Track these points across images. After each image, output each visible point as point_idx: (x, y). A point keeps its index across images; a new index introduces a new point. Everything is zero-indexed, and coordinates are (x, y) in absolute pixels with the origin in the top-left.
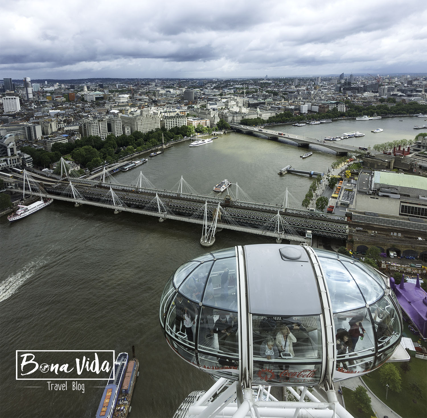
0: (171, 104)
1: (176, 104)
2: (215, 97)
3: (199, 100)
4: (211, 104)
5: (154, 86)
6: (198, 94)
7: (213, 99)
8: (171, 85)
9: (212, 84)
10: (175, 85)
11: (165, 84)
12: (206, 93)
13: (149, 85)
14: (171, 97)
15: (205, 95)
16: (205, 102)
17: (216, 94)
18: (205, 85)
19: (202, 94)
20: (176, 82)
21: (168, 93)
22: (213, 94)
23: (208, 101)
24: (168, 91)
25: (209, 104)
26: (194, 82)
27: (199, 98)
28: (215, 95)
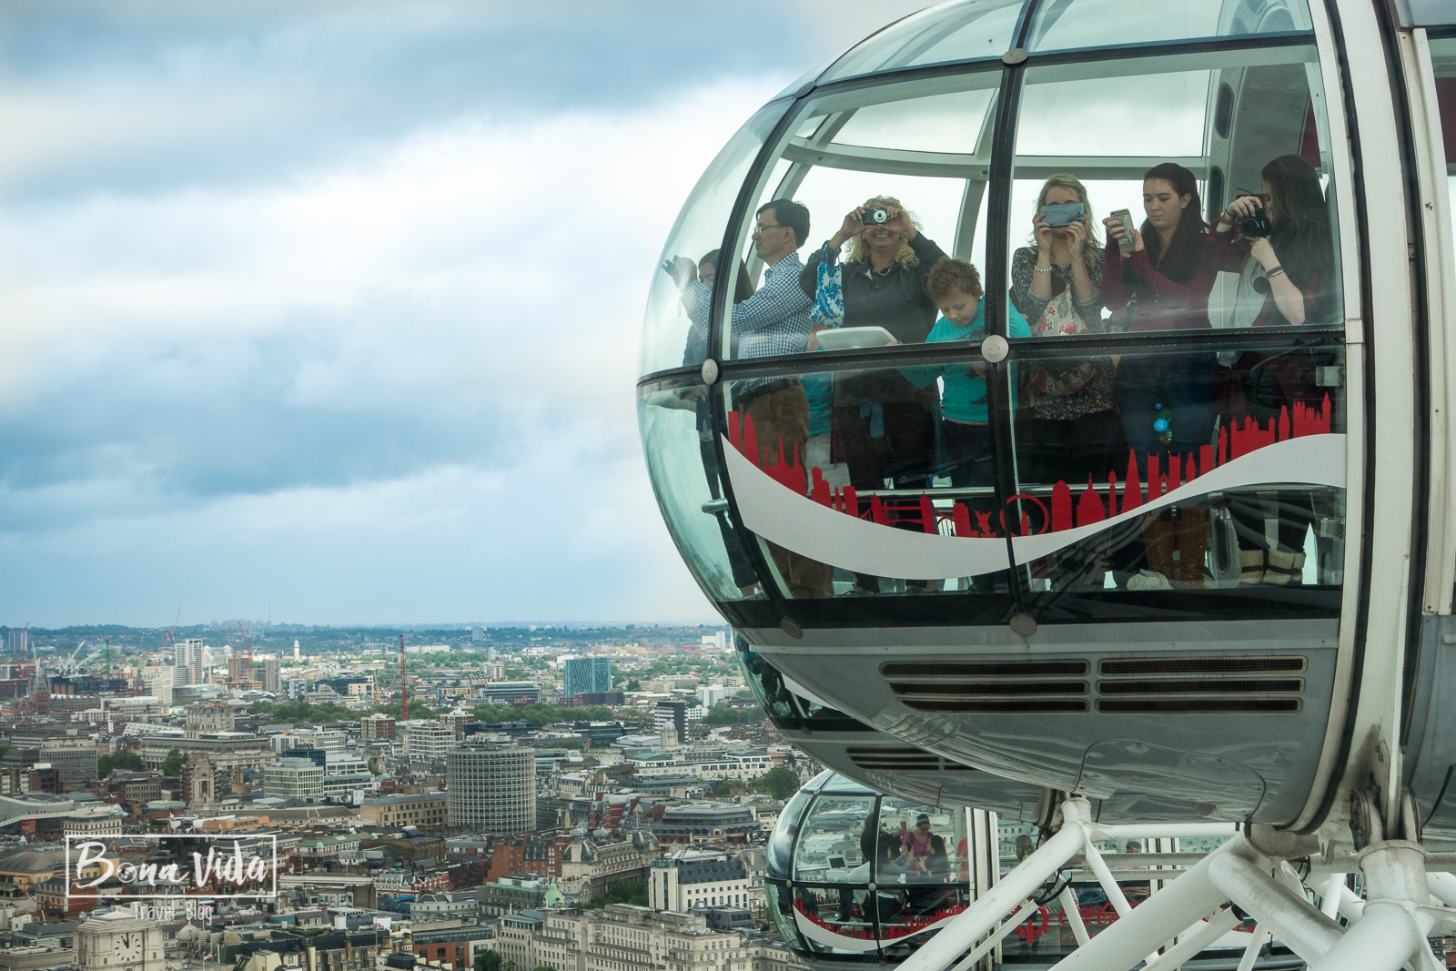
0: (330, 865)
1: (371, 865)
2: (723, 807)
3: (581, 830)
4: (690, 873)
5: (169, 699)
6: (573, 776)
7: (713, 820)
8: (325, 694)
9: (691, 677)
10: (354, 688)
11: (261, 677)
12: (646, 769)
13: (118, 686)
14: (328, 801)
15: (637, 785)
16: (639, 847)
17: (733, 774)
18: (634, 686)
19: (611, 772)
20: (367, 660)
21: (306, 765)
22: (710, 776)
23: (665, 838)
24: (299, 752)
25: (673, 873)
26: (531, 662)
27: (581, 810)
28: (720, 789)
